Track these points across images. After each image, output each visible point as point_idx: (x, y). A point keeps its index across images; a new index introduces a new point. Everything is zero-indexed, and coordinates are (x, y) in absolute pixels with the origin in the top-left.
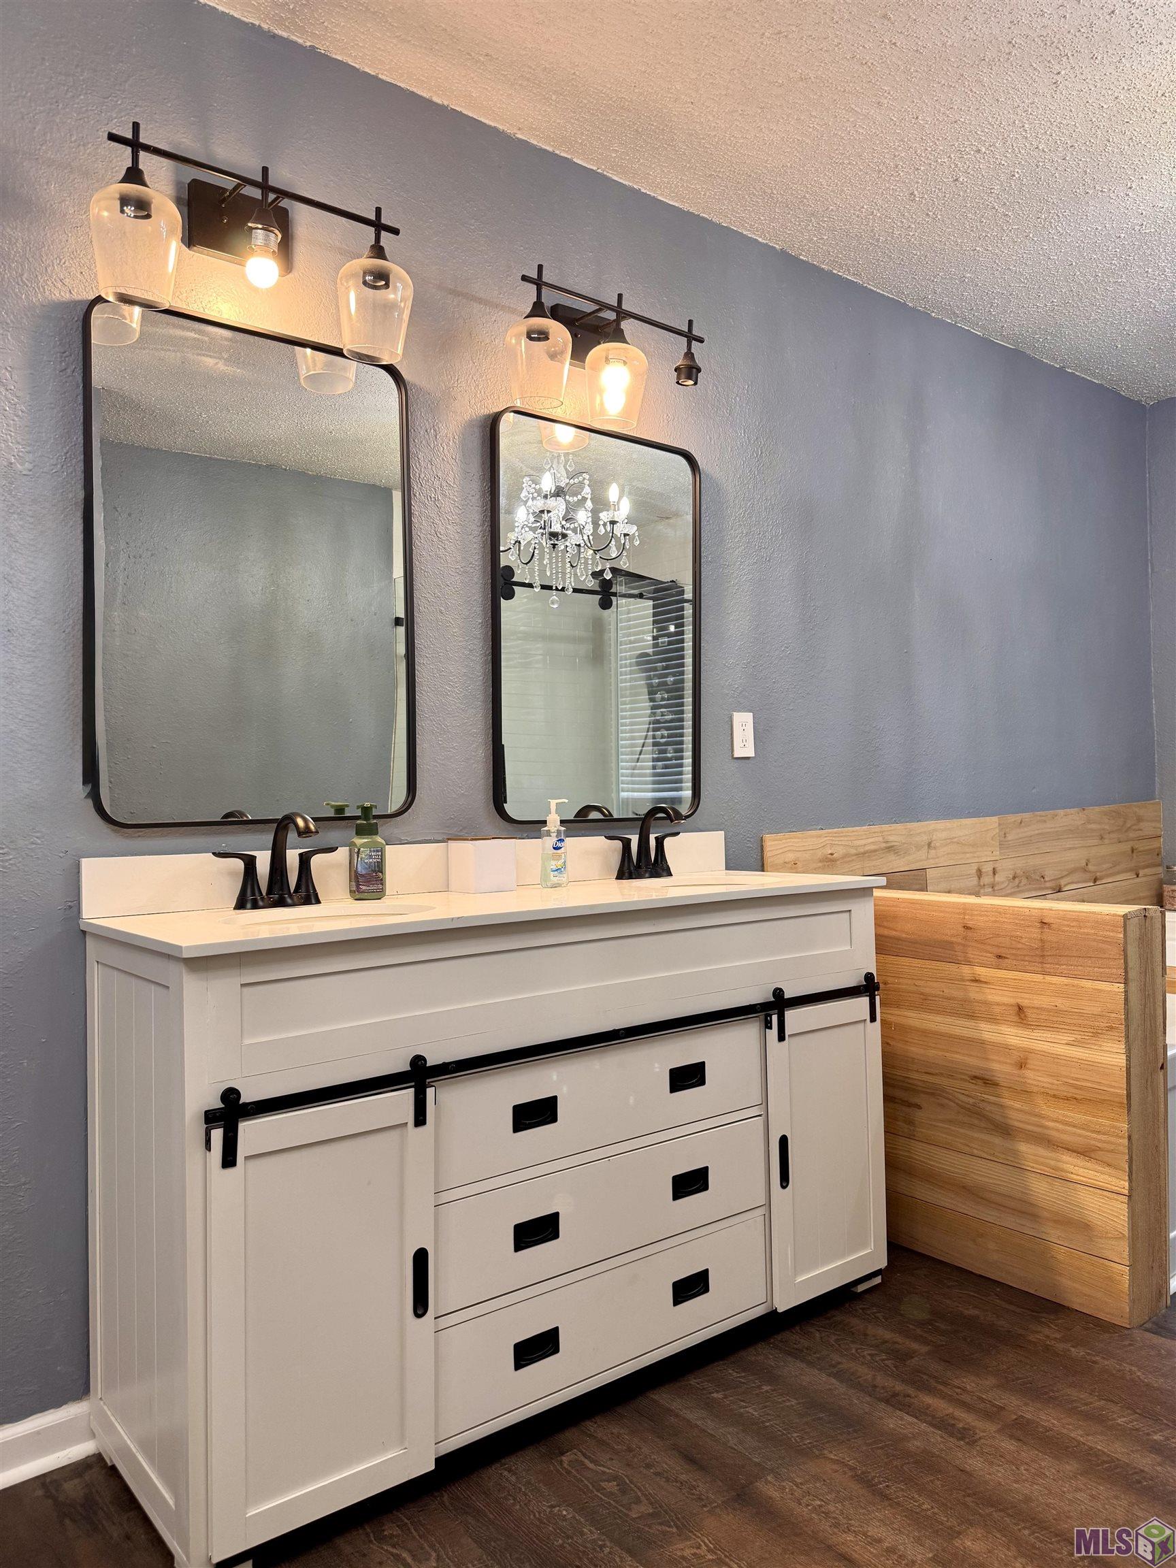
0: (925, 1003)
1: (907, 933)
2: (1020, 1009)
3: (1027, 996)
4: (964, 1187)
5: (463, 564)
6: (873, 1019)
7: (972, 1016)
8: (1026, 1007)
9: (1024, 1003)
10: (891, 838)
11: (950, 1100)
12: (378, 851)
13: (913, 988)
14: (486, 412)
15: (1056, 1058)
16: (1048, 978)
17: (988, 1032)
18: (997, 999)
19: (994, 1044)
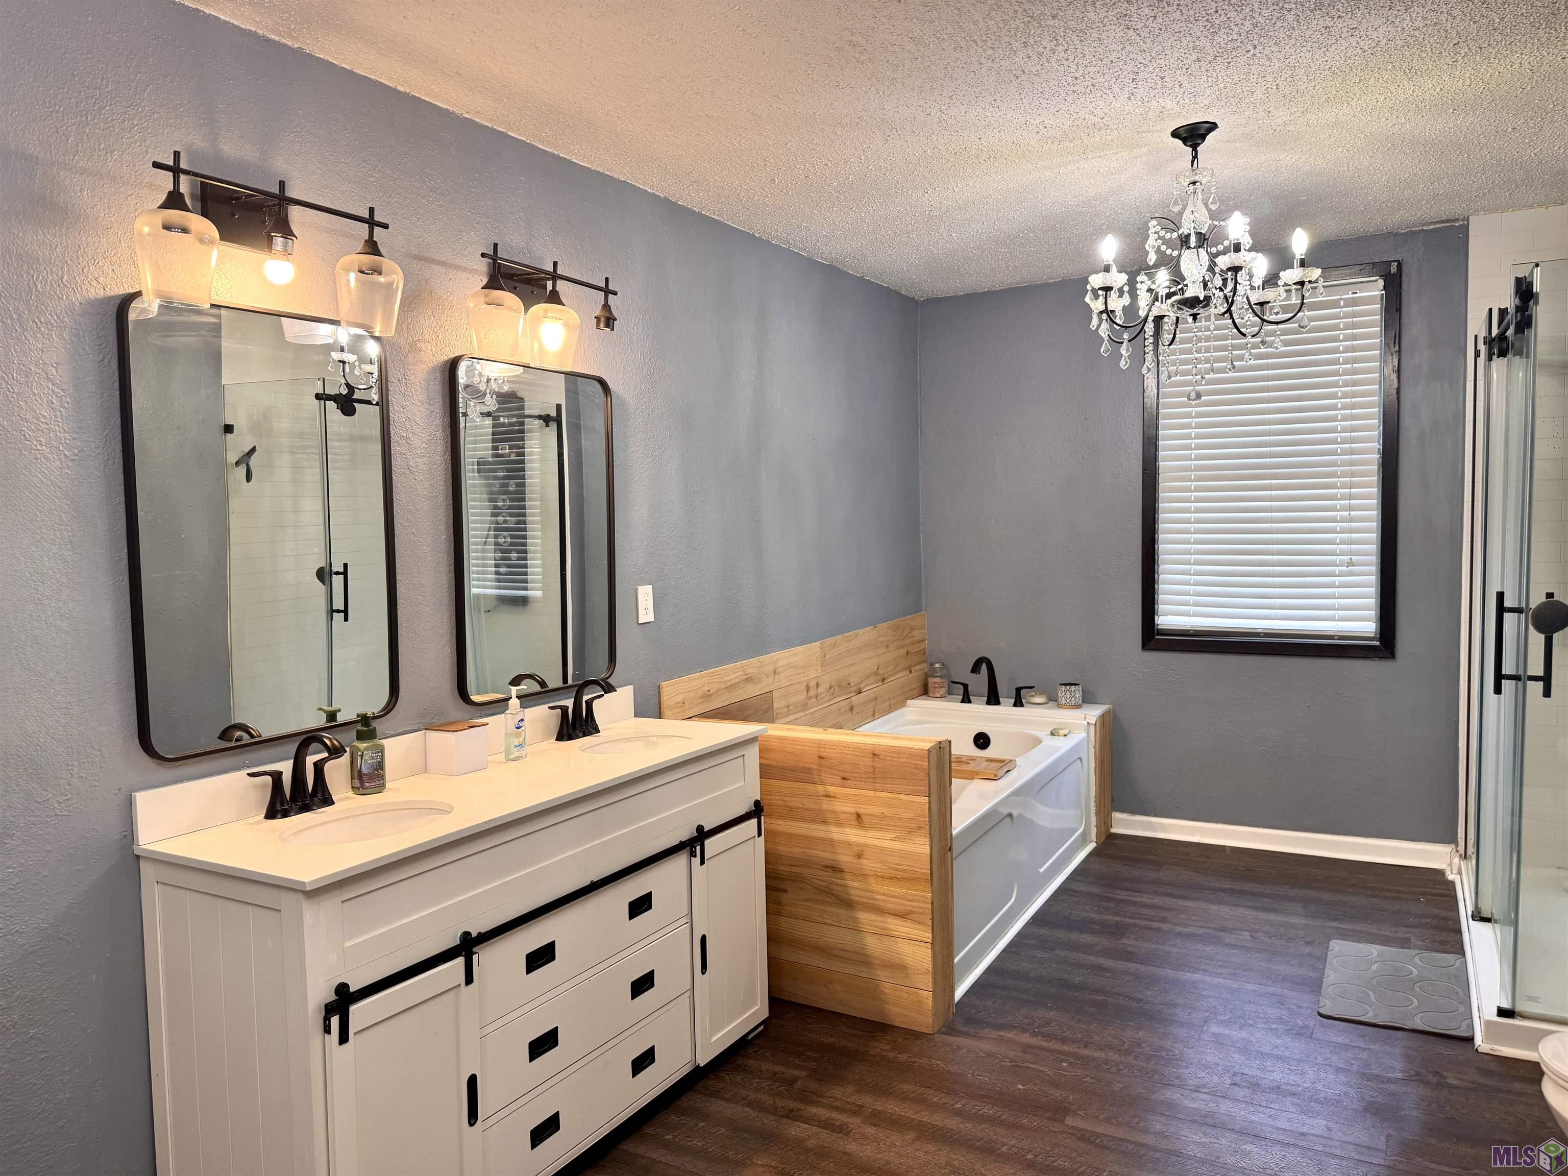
0: (789, 813)
1: (777, 762)
2: (858, 816)
3: (863, 806)
4: (819, 948)
5: (430, 491)
6: (760, 835)
7: (824, 822)
8: (864, 814)
9: (861, 811)
10: (749, 671)
11: (807, 884)
12: (379, 752)
13: (782, 803)
14: (445, 358)
15: (882, 850)
16: (878, 794)
17: (836, 833)
18: (843, 809)
19: (840, 842)
